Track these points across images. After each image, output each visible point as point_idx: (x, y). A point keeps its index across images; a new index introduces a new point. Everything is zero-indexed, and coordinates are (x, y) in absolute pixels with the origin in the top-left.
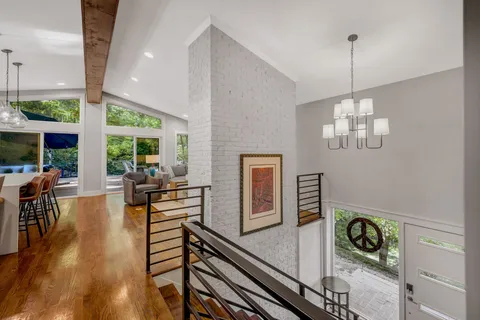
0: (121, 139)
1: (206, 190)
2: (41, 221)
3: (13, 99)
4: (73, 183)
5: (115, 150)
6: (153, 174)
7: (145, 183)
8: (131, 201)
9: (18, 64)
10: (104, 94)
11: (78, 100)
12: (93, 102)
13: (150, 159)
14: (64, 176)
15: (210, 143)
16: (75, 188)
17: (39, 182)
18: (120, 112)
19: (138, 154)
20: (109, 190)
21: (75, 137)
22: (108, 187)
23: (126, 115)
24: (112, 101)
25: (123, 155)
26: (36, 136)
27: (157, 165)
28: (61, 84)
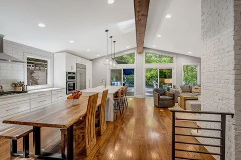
0: (151, 70)
1: (228, 118)
2: (121, 108)
3: (113, 57)
4: (133, 90)
5: (149, 75)
6: (168, 90)
7: (164, 95)
8: (157, 105)
9: (115, 42)
10: (144, 48)
11: (134, 53)
12: (140, 53)
13: (167, 81)
14: (130, 87)
15: (233, 72)
16: (133, 92)
17: (120, 91)
18: (151, 56)
19: (160, 78)
20: (147, 96)
21: (133, 70)
22: (146, 94)
23: (153, 58)
24: (147, 51)
25: (152, 77)
26: (121, 70)
27: (171, 84)
28: (128, 47)
